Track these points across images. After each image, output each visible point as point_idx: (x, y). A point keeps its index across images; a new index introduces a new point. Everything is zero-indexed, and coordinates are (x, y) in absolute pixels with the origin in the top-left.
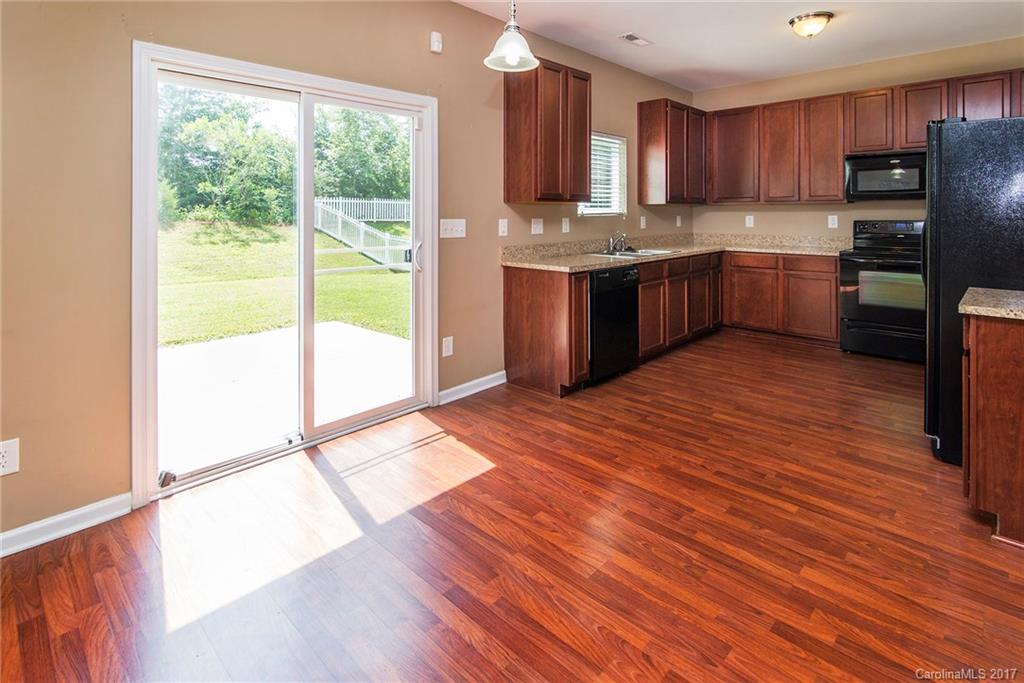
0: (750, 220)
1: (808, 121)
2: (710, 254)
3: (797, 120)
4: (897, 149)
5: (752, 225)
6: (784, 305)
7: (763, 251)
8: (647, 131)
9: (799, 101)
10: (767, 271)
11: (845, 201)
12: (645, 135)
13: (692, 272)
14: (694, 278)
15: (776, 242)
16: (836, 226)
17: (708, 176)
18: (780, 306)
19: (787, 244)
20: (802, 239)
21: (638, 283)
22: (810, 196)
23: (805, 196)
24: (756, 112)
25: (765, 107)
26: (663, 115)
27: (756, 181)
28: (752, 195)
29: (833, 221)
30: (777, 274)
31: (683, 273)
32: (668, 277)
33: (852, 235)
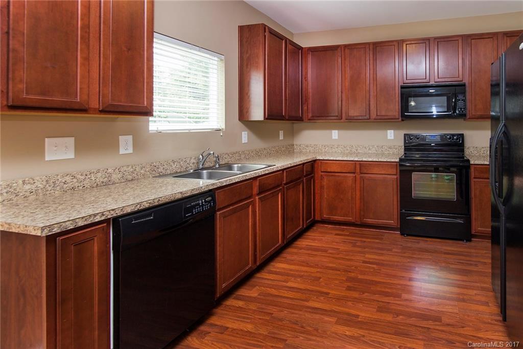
0: (335, 134)
1: (375, 60)
2: (303, 164)
3: (368, 58)
4: (432, 83)
5: (337, 138)
6: (361, 202)
7: (345, 159)
8: (247, 53)
9: (369, 44)
10: (349, 175)
11: (400, 119)
12: (245, 56)
13: (285, 184)
14: (288, 189)
15: (354, 150)
16: (392, 138)
17: (304, 98)
18: (358, 202)
19: (361, 151)
20: (371, 148)
21: (215, 212)
22: (377, 115)
23: (373, 115)
24: (339, 49)
25: (346, 46)
26: (262, 39)
27: (340, 103)
28: (337, 115)
29: (391, 134)
30: (355, 176)
31: (278, 186)
32: (258, 194)
33: (403, 144)
